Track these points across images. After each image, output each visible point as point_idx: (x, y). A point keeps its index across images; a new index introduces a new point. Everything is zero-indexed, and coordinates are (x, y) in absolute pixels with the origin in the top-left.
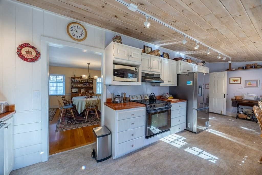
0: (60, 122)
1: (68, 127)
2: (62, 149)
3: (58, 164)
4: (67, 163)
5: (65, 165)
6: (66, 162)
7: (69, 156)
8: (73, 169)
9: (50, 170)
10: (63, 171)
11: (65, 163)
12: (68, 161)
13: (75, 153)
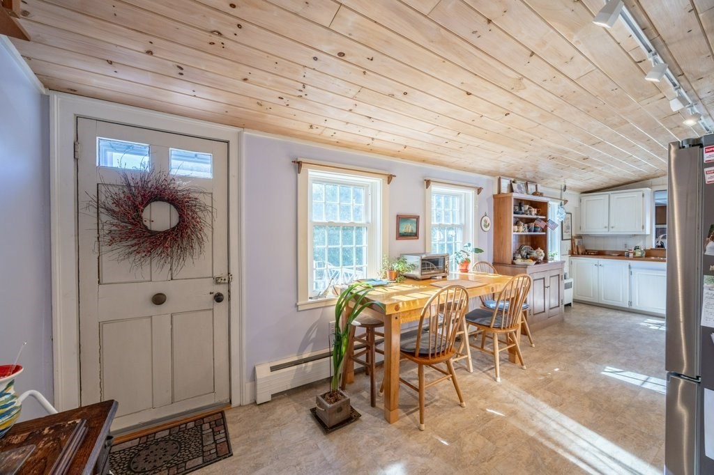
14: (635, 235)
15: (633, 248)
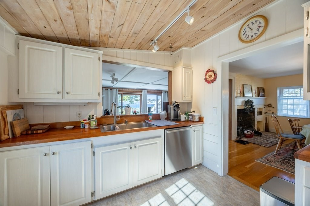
0: (275, 153)
1: (278, 164)
2: (241, 179)
3: (224, 186)
4: (231, 193)
5: (227, 193)
6: (231, 191)
7: (239, 190)
8: (229, 202)
9: (215, 184)
10: (220, 194)
11: (229, 191)
12: (233, 192)
13: (248, 194)
14: (88, 103)
15: (87, 118)
